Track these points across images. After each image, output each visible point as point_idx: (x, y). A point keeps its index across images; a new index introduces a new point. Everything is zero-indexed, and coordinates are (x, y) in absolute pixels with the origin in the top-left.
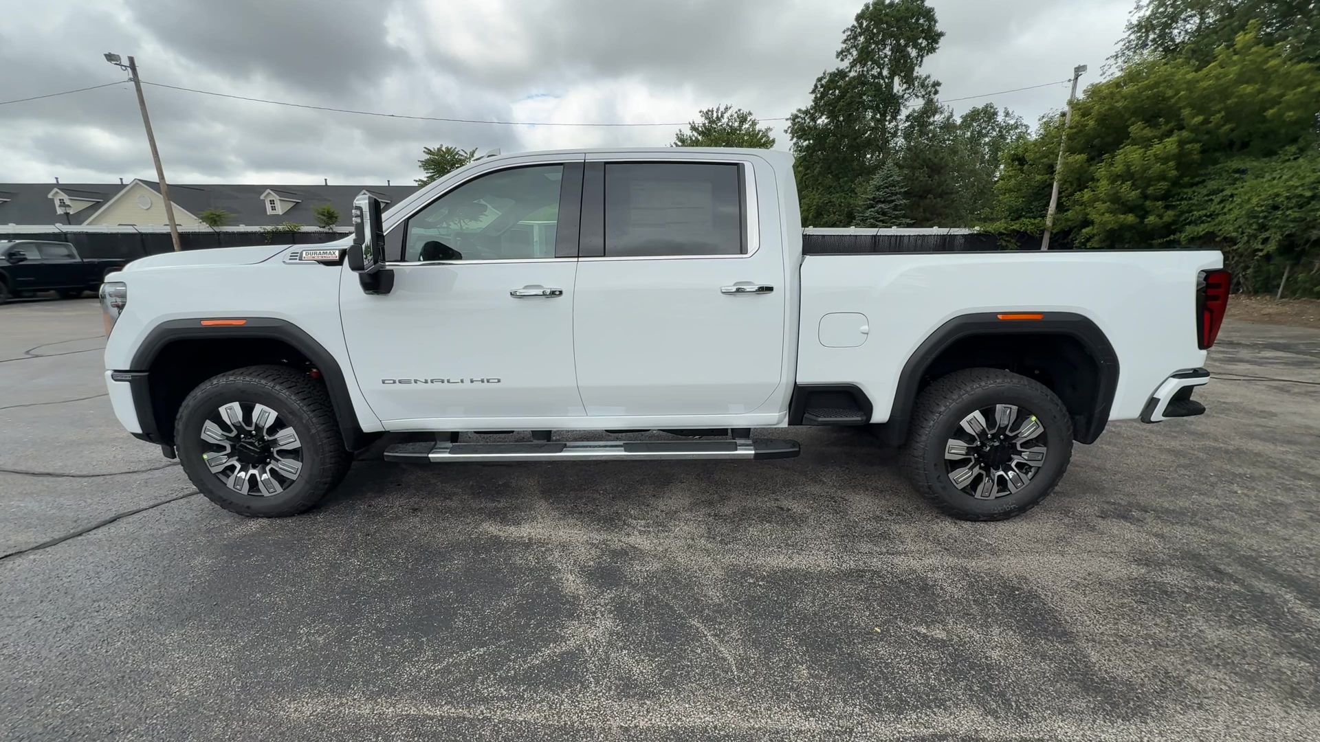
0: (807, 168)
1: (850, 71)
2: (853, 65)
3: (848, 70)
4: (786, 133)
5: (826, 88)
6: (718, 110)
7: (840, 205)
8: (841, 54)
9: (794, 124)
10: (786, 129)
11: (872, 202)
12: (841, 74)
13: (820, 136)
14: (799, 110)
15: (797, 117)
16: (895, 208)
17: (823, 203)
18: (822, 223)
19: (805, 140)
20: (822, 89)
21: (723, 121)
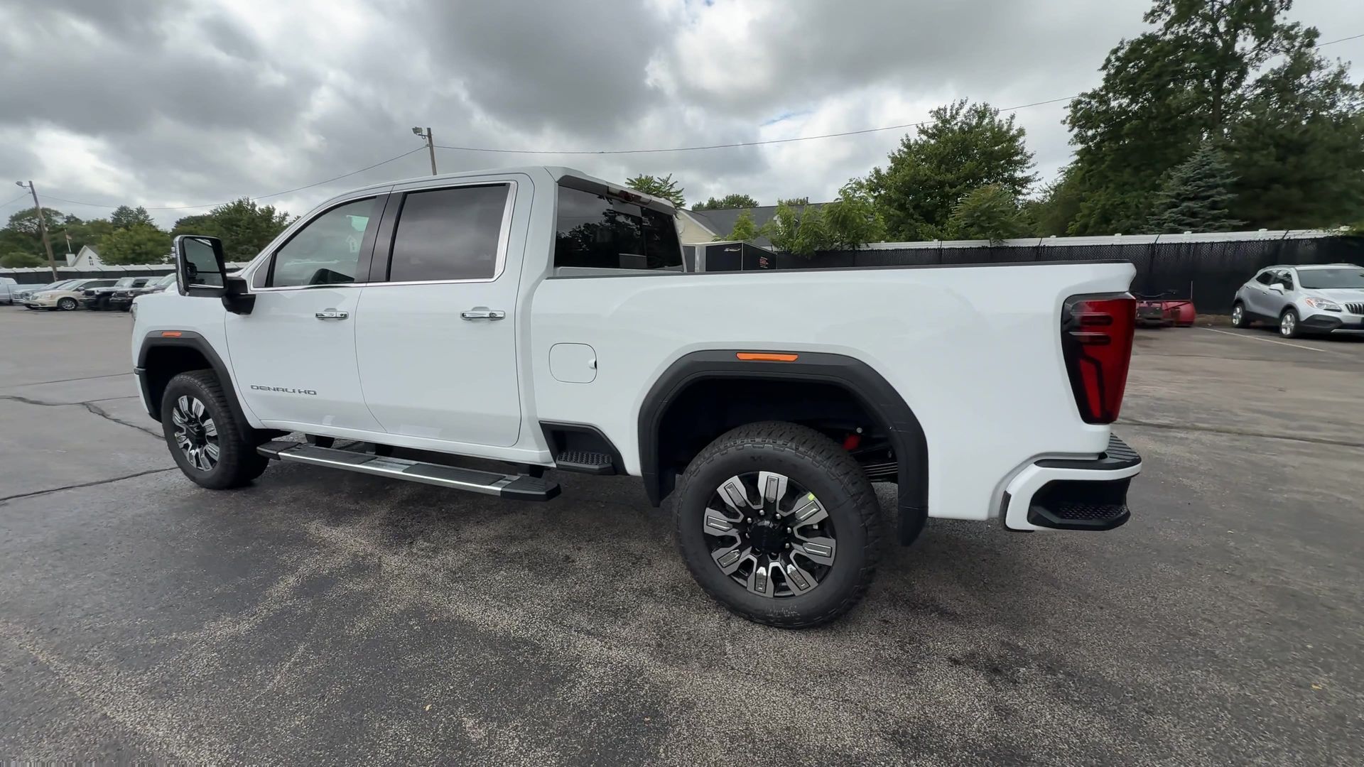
0: (1092, 163)
1: (1165, 34)
2: (1168, 26)
3: (1160, 33)
4: (1064, 124)
5: (1125, 60)
6: (952, 107)
7: (1137, 206)
8: (1151, 16)
9: (1075, 112)
10: (1064, 119)
11: (1174, 200)
12: (1150, 40)
13: (1115, 122)
14: (1083, 95)
15: (1079, 102)
16: (1214, 206)
17: (1112, 205)
18: (1108, 230)
19: (1091, 128)
20: (1117, 63)
21: (959, 119)
